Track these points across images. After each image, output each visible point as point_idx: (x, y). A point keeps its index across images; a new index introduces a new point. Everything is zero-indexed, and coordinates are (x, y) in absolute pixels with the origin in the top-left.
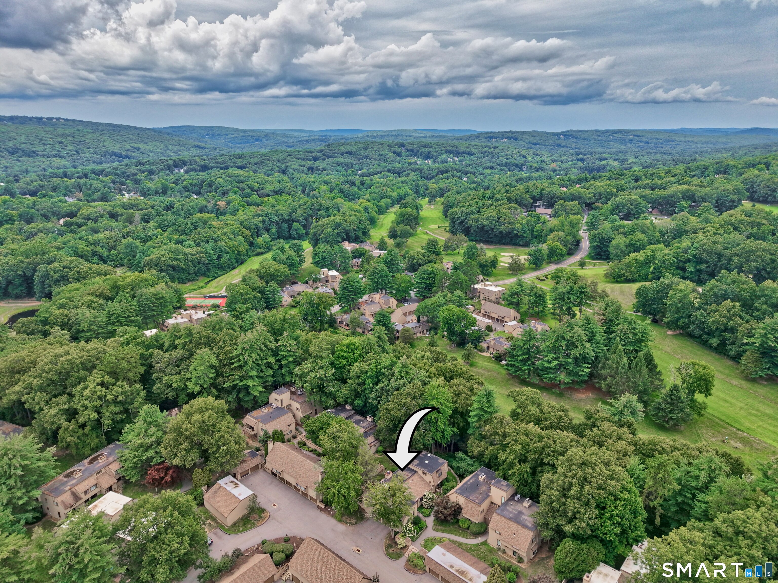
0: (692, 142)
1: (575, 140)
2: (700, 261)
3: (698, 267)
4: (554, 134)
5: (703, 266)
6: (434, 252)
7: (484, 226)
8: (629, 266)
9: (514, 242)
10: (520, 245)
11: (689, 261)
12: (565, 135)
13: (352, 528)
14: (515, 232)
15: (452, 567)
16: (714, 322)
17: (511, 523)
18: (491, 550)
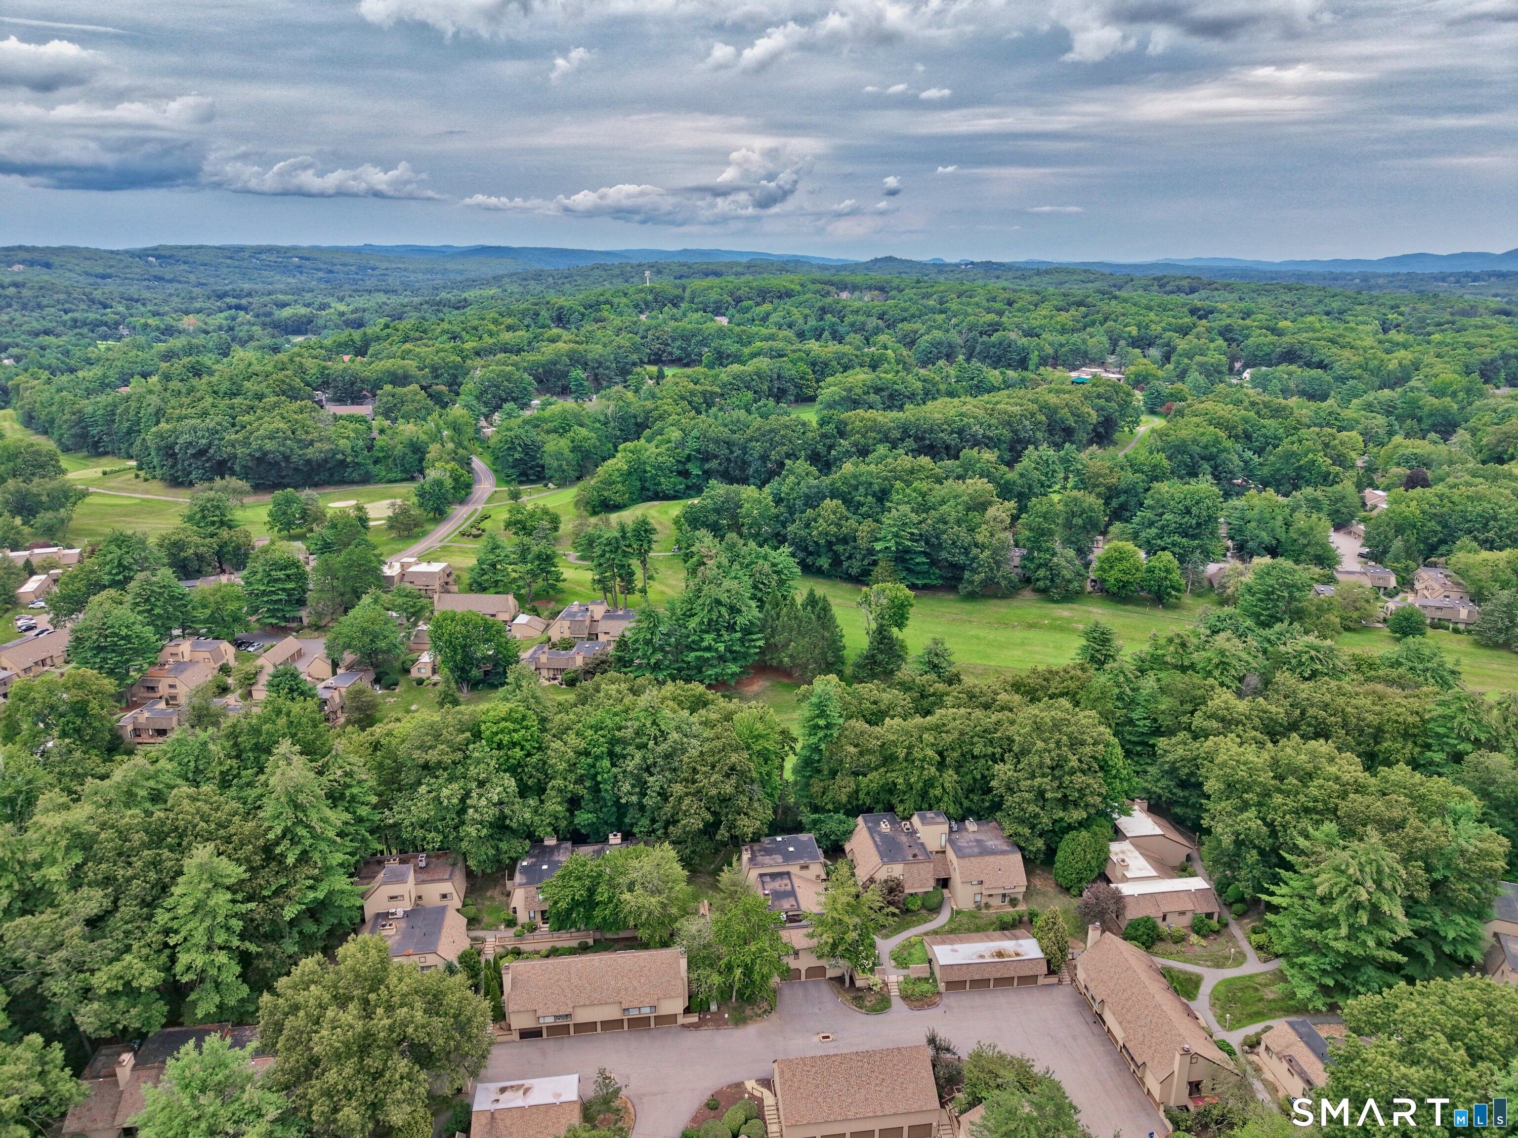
0: (405, 270)
1: (186, 267)
2: (707, 457)
3: (706, 466)
4: (132, 254)
5: (713, 464)
6: (222, 523)
7: (265, 454)
8: (610, 484)
9: (336, 477)
10: (352, 482)
11: (689, 458)
12: (157, 257)
13: (774, 1016)
14: (340, 456)
15: (982, 957)
16: (820, 534)
17: (987, 858)
18: (972, 915)
